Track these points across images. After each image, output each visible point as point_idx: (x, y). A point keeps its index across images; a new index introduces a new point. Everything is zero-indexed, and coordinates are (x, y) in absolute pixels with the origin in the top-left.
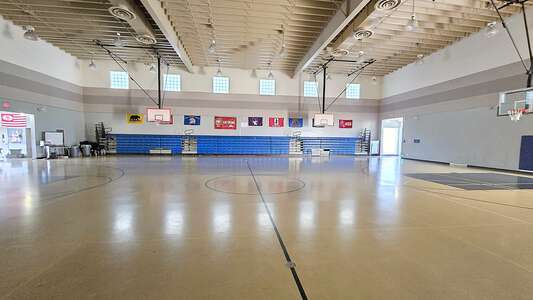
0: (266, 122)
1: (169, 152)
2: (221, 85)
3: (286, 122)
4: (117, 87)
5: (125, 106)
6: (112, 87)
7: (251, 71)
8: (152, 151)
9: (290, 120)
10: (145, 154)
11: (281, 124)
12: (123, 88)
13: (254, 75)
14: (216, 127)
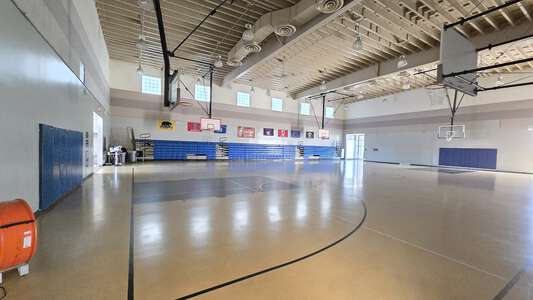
0: (276, 132)
1: (204, 157)
2: (243, 100)
3: (289, 133)
4: (148, 92)
5: (158, 112)
6: (143, 91)
7: (265, 91)
8: (189, 158)
9: (292, 132)
10: (183, 160)
11: (286, 135)
12: (155, 93)
13: (268, 93)
14: (238, 136)
